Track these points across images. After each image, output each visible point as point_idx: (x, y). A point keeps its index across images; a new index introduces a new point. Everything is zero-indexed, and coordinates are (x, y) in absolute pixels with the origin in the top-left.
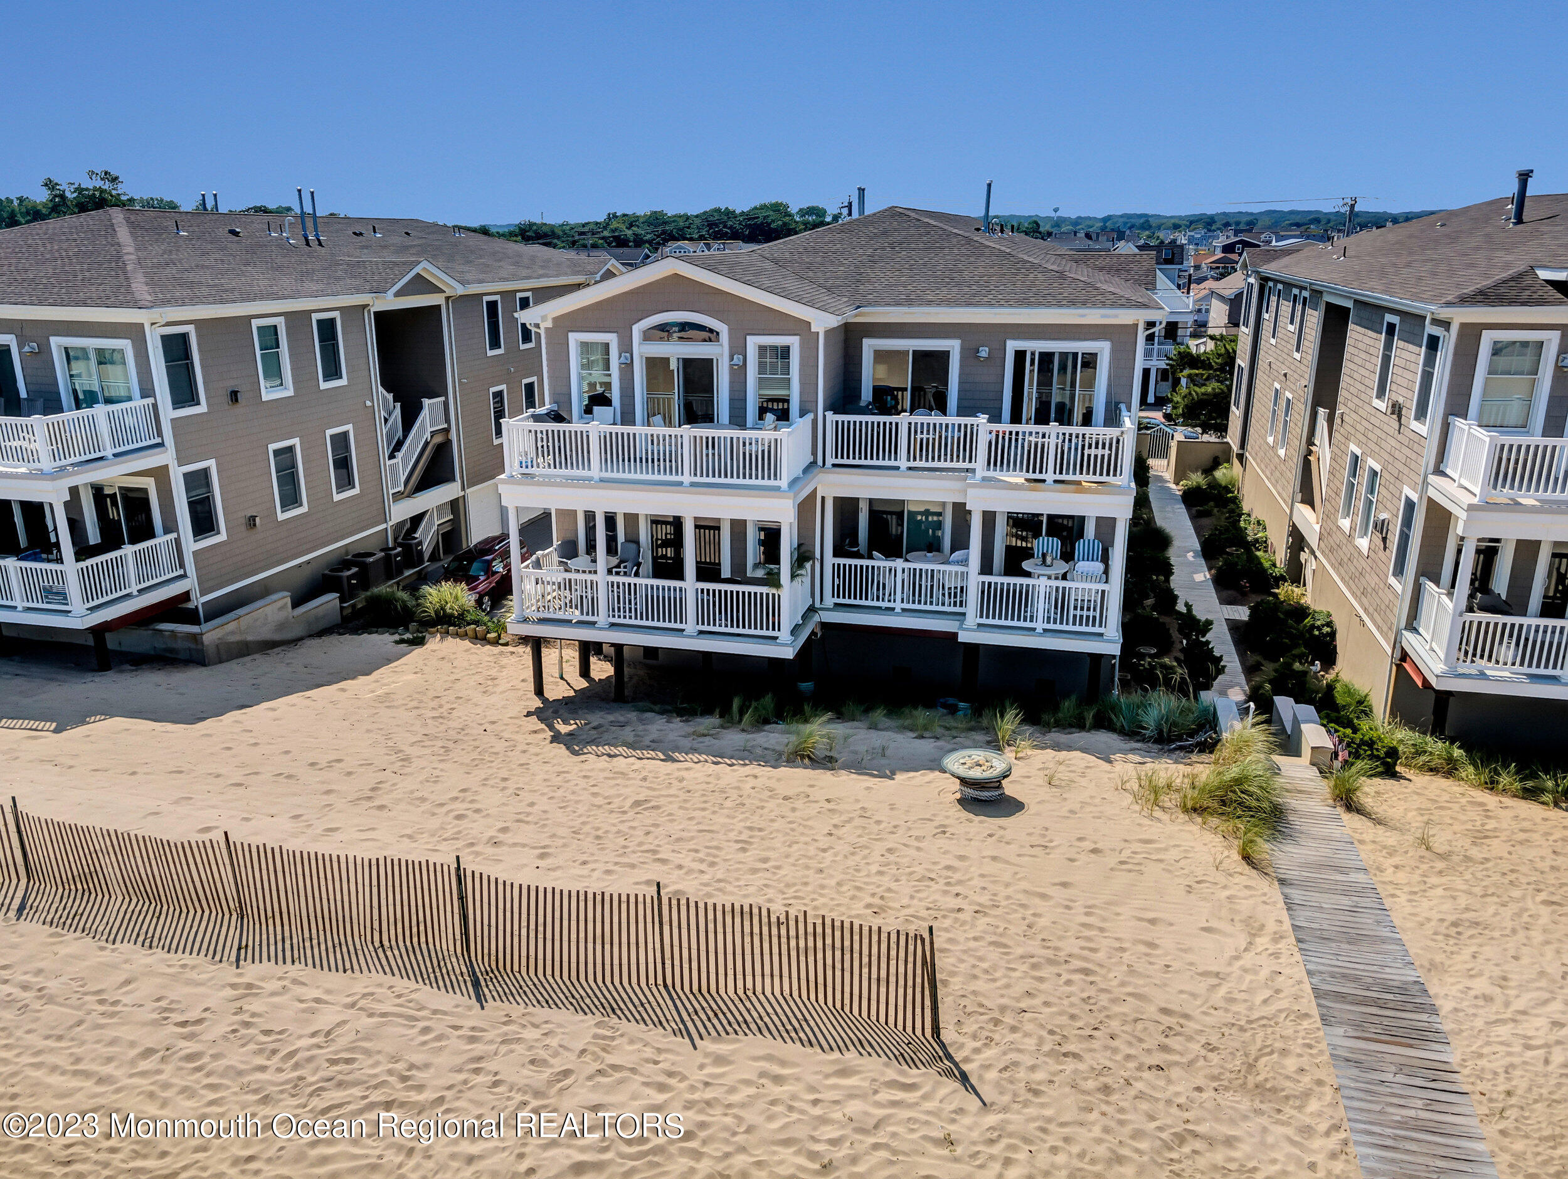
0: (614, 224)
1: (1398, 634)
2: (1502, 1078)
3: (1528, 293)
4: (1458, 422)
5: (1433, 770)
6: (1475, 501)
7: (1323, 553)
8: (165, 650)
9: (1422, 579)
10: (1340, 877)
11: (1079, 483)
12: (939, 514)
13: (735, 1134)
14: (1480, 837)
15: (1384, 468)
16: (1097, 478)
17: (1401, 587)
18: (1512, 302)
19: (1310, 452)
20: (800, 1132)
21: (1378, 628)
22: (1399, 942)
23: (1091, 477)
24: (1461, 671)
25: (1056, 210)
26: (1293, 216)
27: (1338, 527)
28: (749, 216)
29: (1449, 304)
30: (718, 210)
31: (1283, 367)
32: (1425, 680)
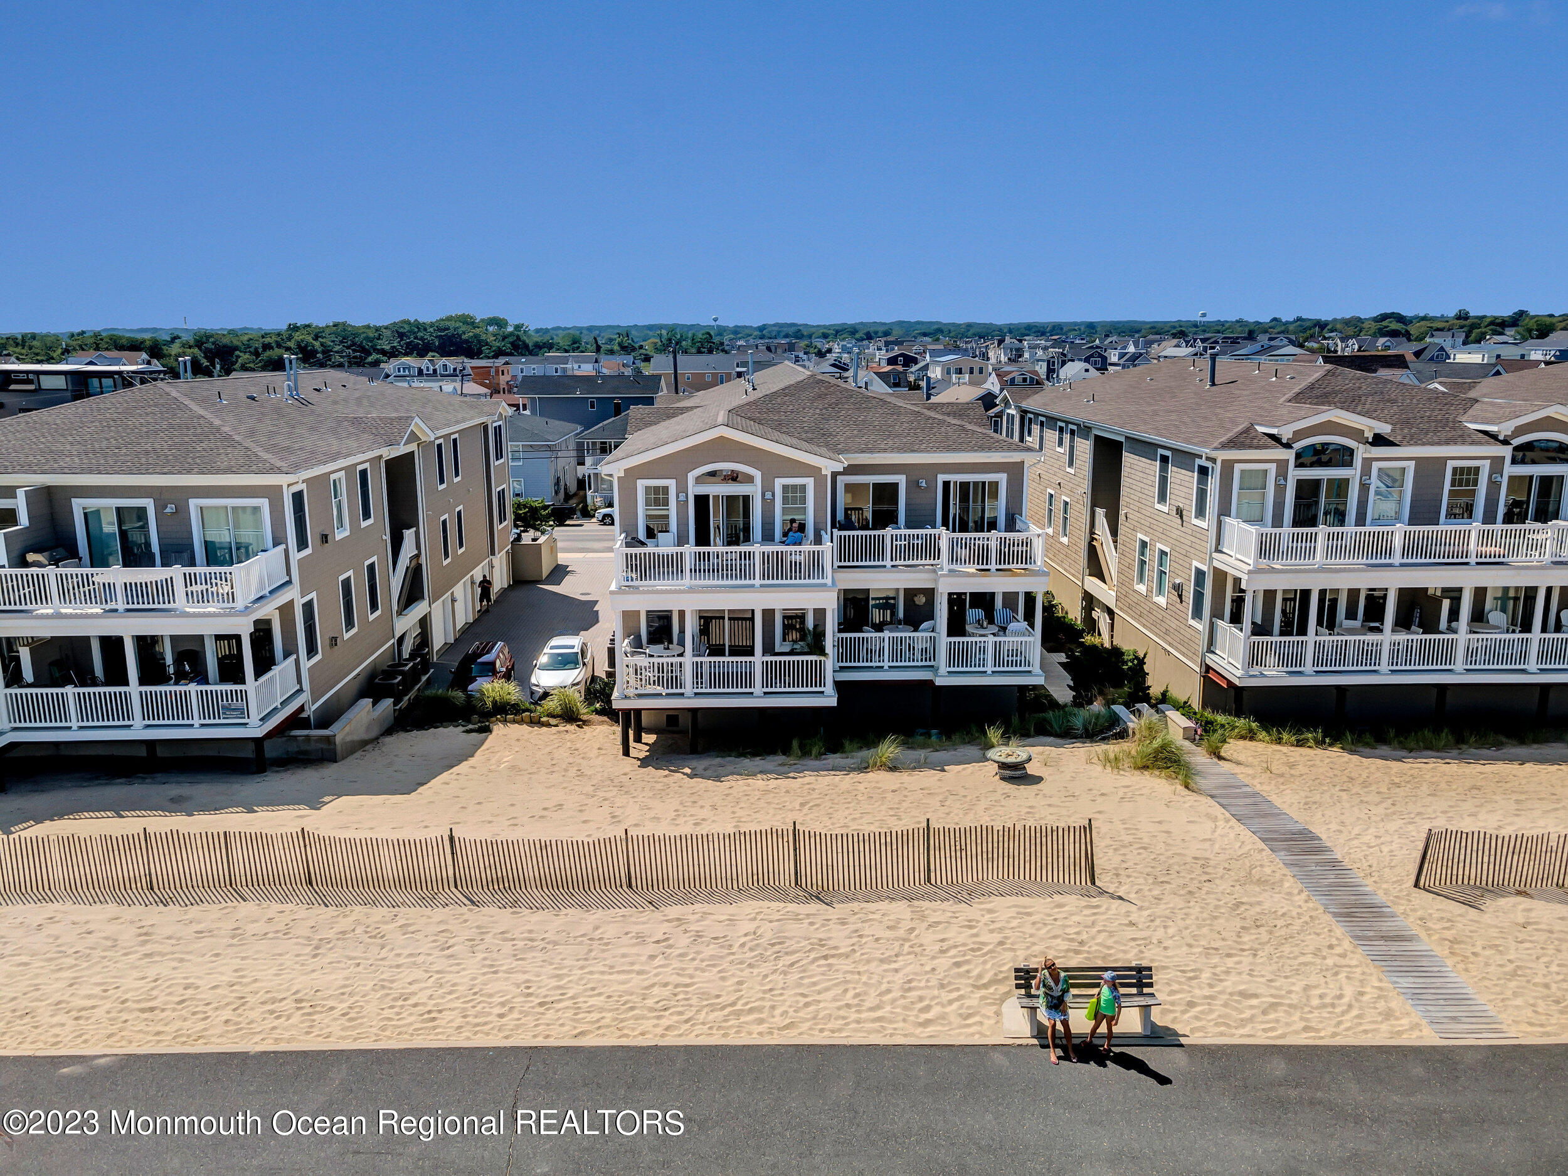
0: (298, 336)
1: (1203, 656)
2: (1364, 860)
3: (1256, 441)
4: (1227, 519)
5: (1243, 738)
6: (1251, 568)
7: (1121, 609)
8: (298, 752)
9: (1214, 619)
10: (1238, 791)
11: (1010, 570)
12: (894, 598)
13: (1025, 938)
14: (1292, 766)
15: (1172, 549)
16: (1024, 566)
17: (1201, 626)
18: (1250, 447)
19: (1093, 539)
20: (1059, 932)
21: (1183, 654)
22: (1285, 814)
23: (1019, 566)
24: (1251, 673)
25: (715, 320)
26: (918, 326)
27: (1135, 591)
28: (440, 327)
29: (1216, 449)
30: (408, 322)
31: (1056, 478)
32: (1229, 682)
